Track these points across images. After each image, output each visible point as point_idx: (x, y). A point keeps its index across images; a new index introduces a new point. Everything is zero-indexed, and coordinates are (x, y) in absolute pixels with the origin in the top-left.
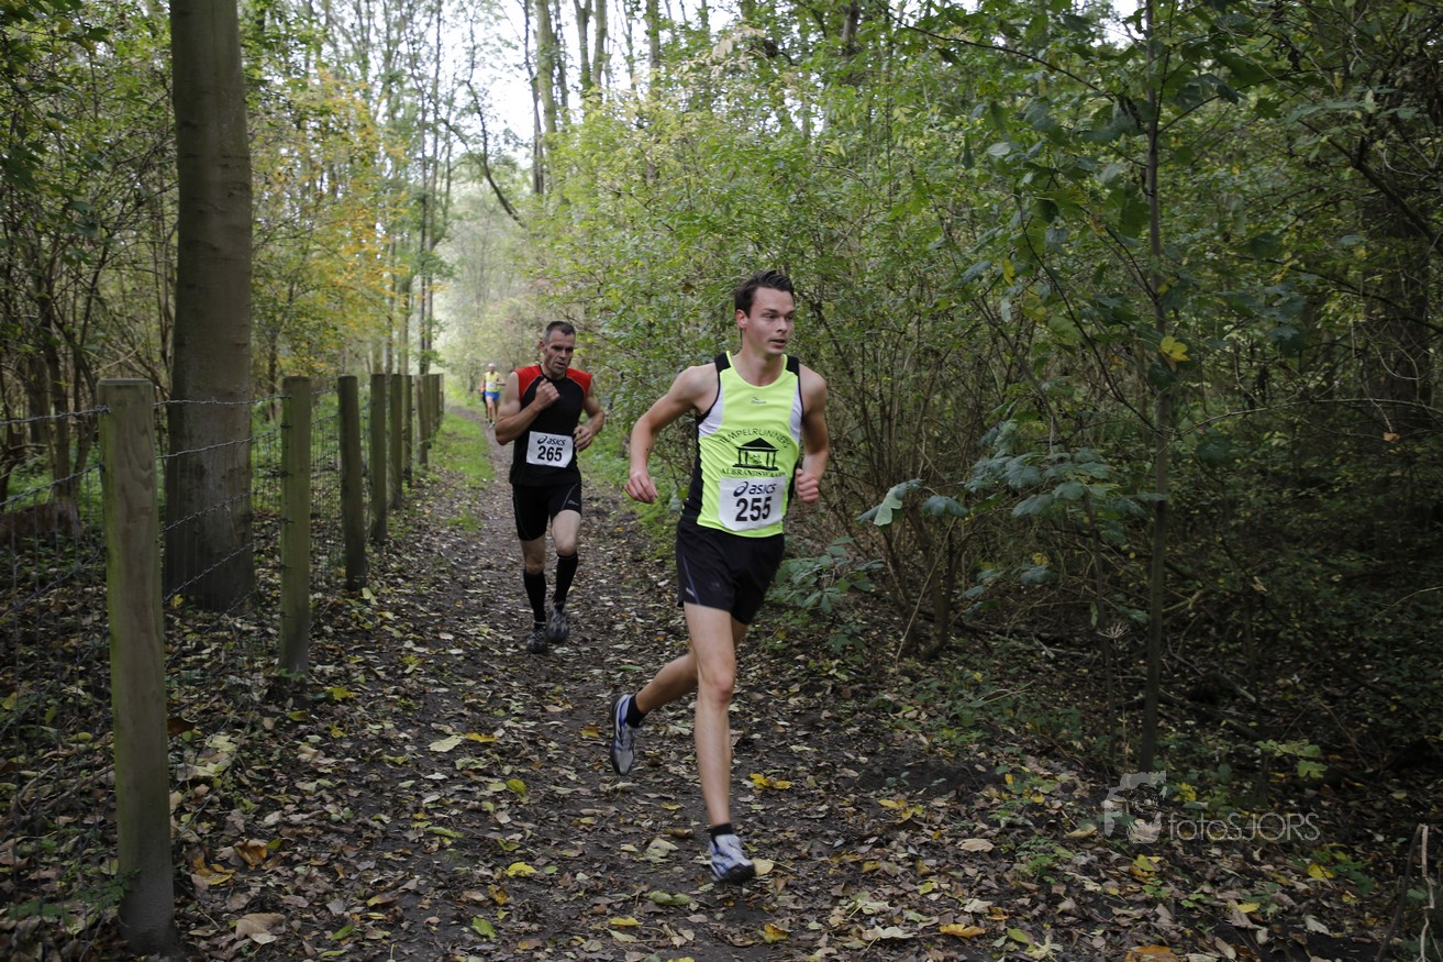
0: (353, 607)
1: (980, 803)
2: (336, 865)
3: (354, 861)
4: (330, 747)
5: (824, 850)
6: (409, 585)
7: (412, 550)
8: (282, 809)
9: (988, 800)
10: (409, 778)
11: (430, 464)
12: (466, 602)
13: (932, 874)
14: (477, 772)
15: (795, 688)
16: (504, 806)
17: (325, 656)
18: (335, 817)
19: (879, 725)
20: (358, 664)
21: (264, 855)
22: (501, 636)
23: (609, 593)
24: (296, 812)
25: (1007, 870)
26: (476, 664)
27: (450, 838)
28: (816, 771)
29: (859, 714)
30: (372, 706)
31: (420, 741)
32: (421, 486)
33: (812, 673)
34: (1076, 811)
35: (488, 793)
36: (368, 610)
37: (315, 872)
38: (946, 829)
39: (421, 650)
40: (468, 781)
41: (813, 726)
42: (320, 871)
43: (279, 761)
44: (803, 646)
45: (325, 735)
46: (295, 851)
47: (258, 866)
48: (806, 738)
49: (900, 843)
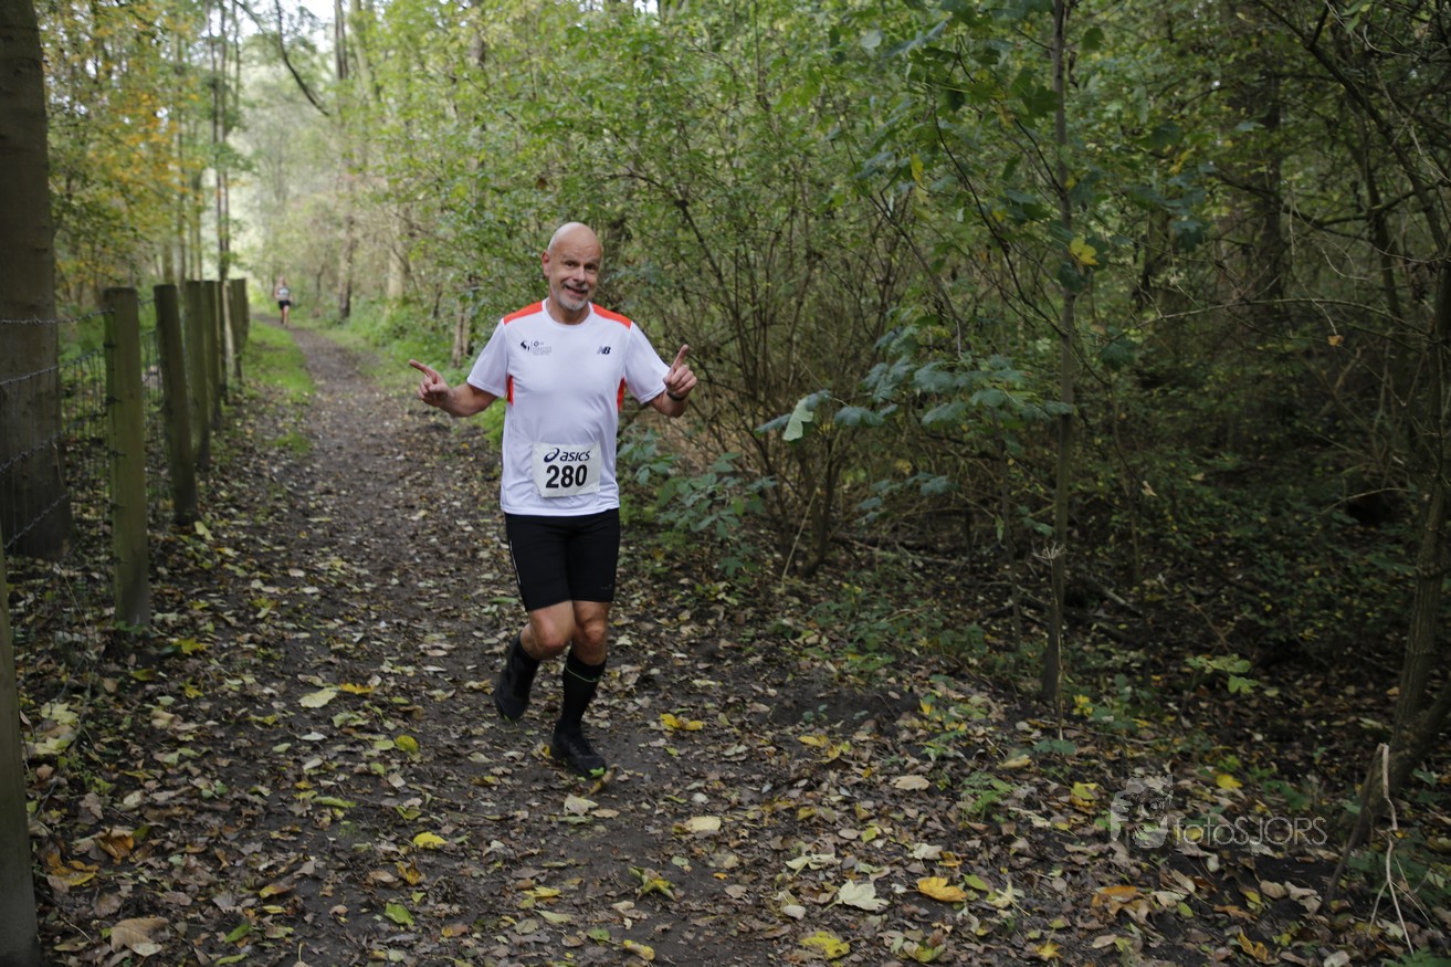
0: (187, 544)
1: (905, 735)
2: (217, 850)
3: (236, 844)
4: (189, 710)
5: (754, 797)
6: (244, 515)
7: (241, 476)
8: (142, 787)
9: (913, 731)
10: (283, 740)
11: (244, 379)
12: (310, 532)
13: (872, 818)
14: (359, 728)
15: (685, 615)
16: (395, 766)
17: (164, 603)
18: (207, 793)
19: (780, 653)
20: (203, 609)
21: (131, 844)
22: (357, 570)
23: (466, 517)
24: (160, 790)
25: (948, 808)
26: (334, 603)
27: (341, 808)
28: (725, 708)
29: (758, 642)
30: (227, 658)
31: (289, 698)
32: (238, 404)
33: (701, 598)
34: (999, 736)
35: (375, 753)
36: (204, 547)
37: (193, 861)
38: (876, 765)
39: (271, 590)
40: (350, 740)
41: (712, 657)
42: (198, 859)
43: (131, 730)
44: (686, 568)
45: (179, 695)
46: (167, 838)
47: (125, 859)
48: (707, 671)
49: (831, 785)
